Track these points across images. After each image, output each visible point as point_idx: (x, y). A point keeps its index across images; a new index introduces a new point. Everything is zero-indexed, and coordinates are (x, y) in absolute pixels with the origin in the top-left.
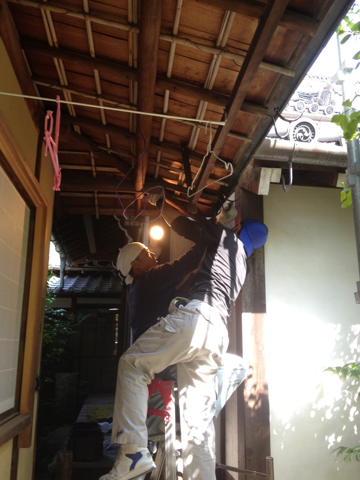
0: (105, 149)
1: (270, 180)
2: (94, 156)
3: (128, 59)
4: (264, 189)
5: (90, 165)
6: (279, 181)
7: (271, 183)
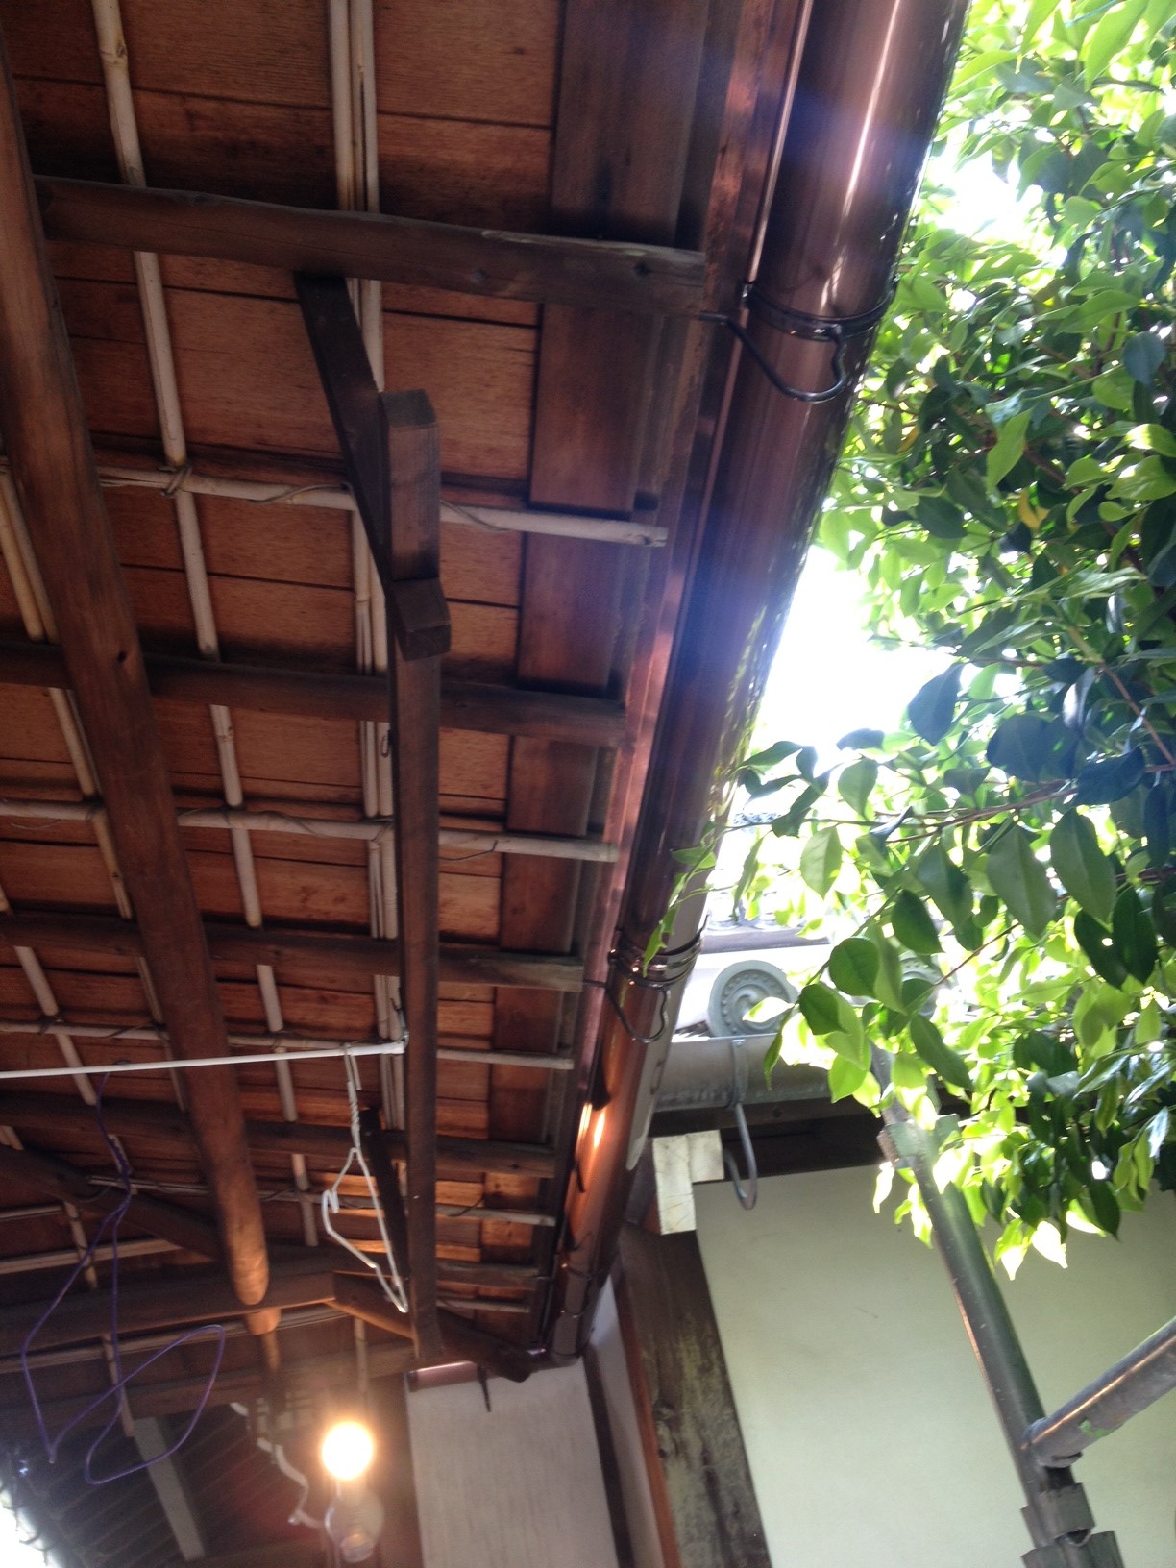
0: (114, 1184)
1: (691, 1177)
2: (80, 1214)
3: (114, 898)
4: (676, 1213)
5: (72, 1247)
6: (720, 1174)
7: (694, 1184)
